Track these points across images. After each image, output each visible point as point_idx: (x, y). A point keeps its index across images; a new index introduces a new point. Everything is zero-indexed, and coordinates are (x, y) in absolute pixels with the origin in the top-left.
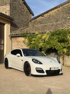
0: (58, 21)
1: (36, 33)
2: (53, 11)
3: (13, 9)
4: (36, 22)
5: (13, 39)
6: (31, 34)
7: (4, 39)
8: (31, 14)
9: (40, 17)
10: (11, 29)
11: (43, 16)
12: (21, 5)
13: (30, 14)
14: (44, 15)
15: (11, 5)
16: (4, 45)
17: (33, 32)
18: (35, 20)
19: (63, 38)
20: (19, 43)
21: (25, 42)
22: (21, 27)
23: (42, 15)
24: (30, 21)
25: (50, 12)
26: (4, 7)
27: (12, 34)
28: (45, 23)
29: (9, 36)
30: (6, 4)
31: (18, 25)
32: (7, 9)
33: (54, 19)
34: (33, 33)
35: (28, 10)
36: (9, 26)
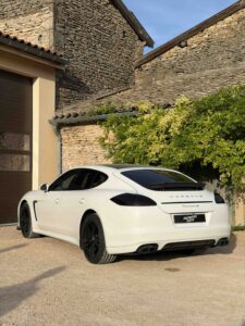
0: (241, 60)
1: (144, 107)
2: (220, 25)
3: (67, 24)
4: (160, 70)
5: (66, 134)
6: (124, 111)
7: (30, 134)
8: (141, 39)
9: (172, 50)
10: (57, 96)
11: (183, 44)
12: (98, 8)
13: (138, 42)
14: (189, 42)
15: (60, 8)
16: (30, 153)
17: (133, 105)
18: (154, 62)
19: (237, 120)
20: (87, 147)
21: (106, 141)
22: (101, 89)
23: (179, 41)
24: (139, 67)
25: (212, 28)
26: (34, 17)
27: (59, 114)
28: (194, 70)
29: (50, 122)
30: (41, 7)
31: (88, 83)
32: (43, 24)
33: (225, 54)
34: (134, 109)
35: (127, 28)
36: (51, 85)
